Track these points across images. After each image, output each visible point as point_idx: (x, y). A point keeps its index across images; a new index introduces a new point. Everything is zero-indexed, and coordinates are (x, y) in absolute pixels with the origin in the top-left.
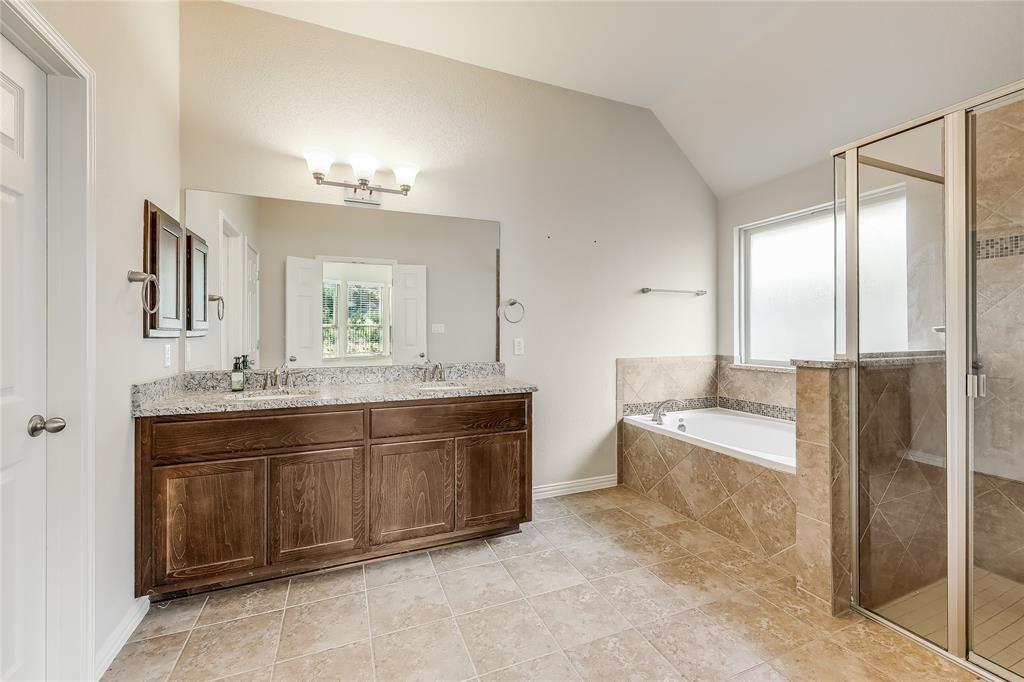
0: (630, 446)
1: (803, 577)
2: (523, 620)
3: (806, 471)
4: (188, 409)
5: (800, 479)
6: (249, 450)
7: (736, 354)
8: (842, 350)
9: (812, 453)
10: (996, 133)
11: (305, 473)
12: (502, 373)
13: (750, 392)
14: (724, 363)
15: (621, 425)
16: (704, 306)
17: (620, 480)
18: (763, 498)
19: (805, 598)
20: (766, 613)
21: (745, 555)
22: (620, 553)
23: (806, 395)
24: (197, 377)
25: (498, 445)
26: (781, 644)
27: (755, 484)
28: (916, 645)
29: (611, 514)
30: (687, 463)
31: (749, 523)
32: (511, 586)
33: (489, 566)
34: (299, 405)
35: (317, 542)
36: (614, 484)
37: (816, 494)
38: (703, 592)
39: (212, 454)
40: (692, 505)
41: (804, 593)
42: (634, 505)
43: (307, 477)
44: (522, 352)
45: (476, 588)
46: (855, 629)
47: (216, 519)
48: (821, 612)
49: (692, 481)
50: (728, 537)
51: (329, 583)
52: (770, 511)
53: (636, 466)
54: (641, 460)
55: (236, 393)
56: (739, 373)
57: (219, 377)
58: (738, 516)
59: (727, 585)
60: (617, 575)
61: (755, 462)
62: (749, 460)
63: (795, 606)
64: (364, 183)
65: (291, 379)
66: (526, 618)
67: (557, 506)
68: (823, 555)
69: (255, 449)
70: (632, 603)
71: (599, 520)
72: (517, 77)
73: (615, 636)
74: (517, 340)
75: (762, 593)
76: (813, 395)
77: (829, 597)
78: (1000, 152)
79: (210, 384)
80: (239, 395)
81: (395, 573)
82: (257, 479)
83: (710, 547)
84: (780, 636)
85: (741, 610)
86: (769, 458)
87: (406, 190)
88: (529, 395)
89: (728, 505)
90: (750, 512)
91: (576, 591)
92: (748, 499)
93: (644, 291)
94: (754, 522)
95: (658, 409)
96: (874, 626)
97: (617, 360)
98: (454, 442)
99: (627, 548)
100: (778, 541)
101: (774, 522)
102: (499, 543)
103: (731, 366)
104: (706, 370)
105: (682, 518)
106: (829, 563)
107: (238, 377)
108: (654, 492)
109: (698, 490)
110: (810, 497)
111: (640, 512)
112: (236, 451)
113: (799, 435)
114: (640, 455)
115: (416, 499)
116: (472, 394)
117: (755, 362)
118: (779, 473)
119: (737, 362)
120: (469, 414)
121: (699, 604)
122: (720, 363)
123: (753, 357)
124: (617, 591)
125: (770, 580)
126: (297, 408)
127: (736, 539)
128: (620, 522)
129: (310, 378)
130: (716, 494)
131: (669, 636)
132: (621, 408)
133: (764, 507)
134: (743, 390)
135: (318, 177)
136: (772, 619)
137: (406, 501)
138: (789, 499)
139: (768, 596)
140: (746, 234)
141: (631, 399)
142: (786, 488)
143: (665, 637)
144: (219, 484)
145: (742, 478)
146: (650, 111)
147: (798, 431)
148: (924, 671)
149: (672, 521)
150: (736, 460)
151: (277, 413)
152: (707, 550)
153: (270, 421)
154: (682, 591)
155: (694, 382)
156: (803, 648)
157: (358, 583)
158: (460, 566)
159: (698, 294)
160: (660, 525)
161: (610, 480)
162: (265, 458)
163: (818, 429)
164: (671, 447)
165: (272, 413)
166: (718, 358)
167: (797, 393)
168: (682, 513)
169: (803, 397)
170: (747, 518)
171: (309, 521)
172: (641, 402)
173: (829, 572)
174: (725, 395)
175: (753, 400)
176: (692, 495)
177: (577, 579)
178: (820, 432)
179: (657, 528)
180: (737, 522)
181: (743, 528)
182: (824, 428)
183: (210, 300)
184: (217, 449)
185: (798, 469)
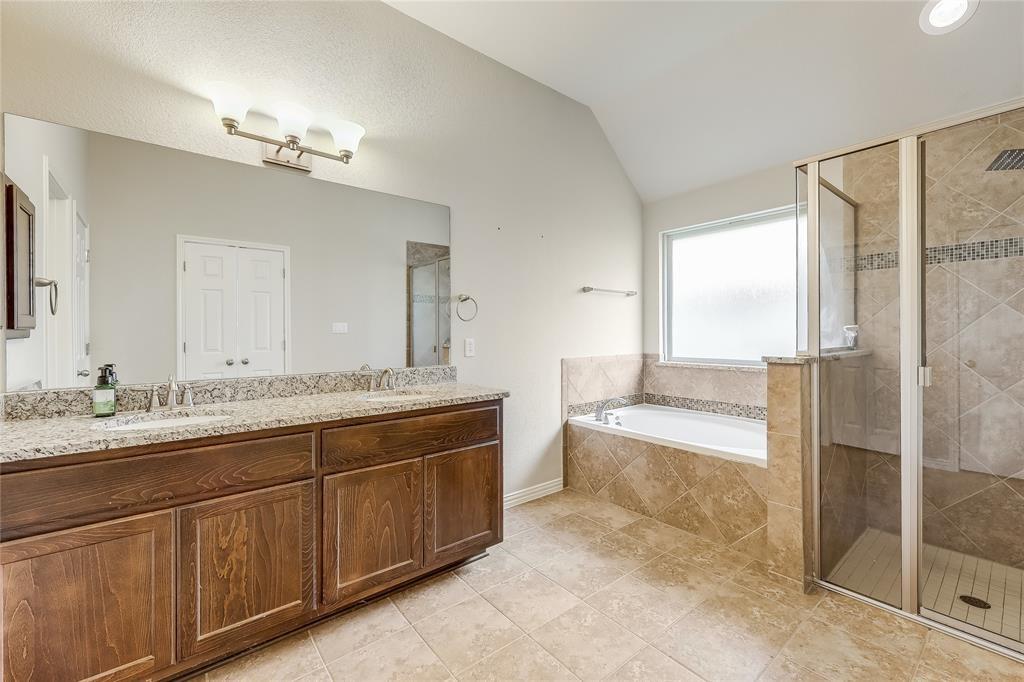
0: (576, 447)
1: (775, 561)
2: (535, 662)
3: (777, 461)
4: (38, 451)
5: (771, 470)
6: (147, 503)
7: (661, 353)
8: (804, 347)
9: (784, 444)
10: (885, 165)
11: (233, 525)
12: (453, 377)
13: (673, 389)
14: (649, 361)
15: (566, 427)
16: (632, 305)
17: (565, 484)
18: (723, 489)
19: (777, 581)
20: (753, 602)
21: (708, 546)
22: (598, 564)
23: (778, 390)
24: (30, 400)
25: (470, 462)
26: (780, 631)
27: (715, 476)
28: (876, 609)
29: (570, 520)
30: (642, 461)
31: (709, 514)
32: (504, 623)
33: (469, 602)
34: (226, 432)
35: (251, 616)
36: (560, 488)
37: (788, 482)
38: (692, 591)
39: (78, 516)
40: (647, 502)
41: (776, 576)
42: (587, 507)
43: (236, 528)
44: (472, 354)
45: (465, 633)
46: (826, 604)
47: (89, 612)
48: (794, 592)
49: (648, 478)
50: (687, 530)
51: (268, 666)
52: (731, 501)
53: (583, 468)
54: (588, 460)
55: (105, 420)
56: (664, 371)
57: (70, 398)
58: (697, 508)
59: (707, 579)
60: (607, 588)
61: (715, 455)
62: (708, 454)
63: (771, 590)
64: (293, 141)
65: (189, 395)
66: (538, 660)
67: (514, 520)
68: (795, 538)
69: (156, 500)
70: (635, 616)
71: (563, 530)
72: (467, 48)
73: (636, 658)
74: (467, 340)
75: (740, 581)
76: (785, 389)
77: (801, 576)
78: (888, 180)
79: (53, 407)
80: (111, 422)
81: (355, 633)
82: (161, 543)
83: (675, 543)
84: (775, 623)
85: (732, 603)
86: (729, 451)
87: (347, 156)
88: (499, 402)
89: (686, 499)
90: (710, 504)
91: (574, 613)
92: (708, 491)
93: (584, 290)
94: (714, 512)
95: (601, 407)
96: (837, 597)
97: (562, 360)
98: (423, 461)
99: (602, 555)
100: (739, 527)
101: (734, 511)
102: (468, 571)
103: (657, 364)
104: (634, 368)
105: (638, 517)
106: (800, 545)
107: (104, 398)
108: (604, 492)
109: (653, 487)
110: (781, 485)
111: (598, 515)
112: (126, 506)
113: (770, 427)
114: (587, 456)
115: (380, 536)
116: (443, 404)
117: (679, 359)
118: (739, 464)
119: (662, 360)
120: (440, 427)
121: (693, 605)
122: (646, 363)
123: (675, 354)
124: (616, 607)
125: (740, 568)
126: (222, 436)
127: (695, 531)
128: (583, 528)
129: (216, 393)
130: (674, 489)
131: (686, 647)
132: (565, 408)
133: (725, 498)
134: (668, 386)
135: (230, 125)
136: (761, 608)
137: (368, 540)
138: (750, 488)
139: (747, 584)
140: (668, 238)
141: (575, 400)
142: (747, 477)
143: (683, 649)
144: (95, 560)
145: (702, 472)
146: (588, 108)
147: (769, 424)
148: (892, 632)
149: (631, 521)
150: (695, 454)
151: (190, 445)
152: (674, 546)
153: (180, 458)
154: (673, 593)
155: (624, 380)
156: (798, 631)
157: (310, 657)
158: (435, 609)
159: (628, 295)
160: (621, 527)
161: (556, 484)
162: (171, 510)
163: (789, 421)
164: (624, 446)
165: (181, 446)
166: (645, 356)
167: (768, 388)
168: (636, 510)
169: (774, 392)
170: (707, 509)
171: (239, 589)
172: (583, 402)
173: (800, 554)
174: (651, 392)
175: (678, 395)
176: (647, 492)
177: (570, 601)
178: (792, 424)
179: (621, 530)
180: (696, 515)
181: (702, 520)
182: (794, 419)
183: (37, 286)
184: (93, 507)
185: (769, 461)
